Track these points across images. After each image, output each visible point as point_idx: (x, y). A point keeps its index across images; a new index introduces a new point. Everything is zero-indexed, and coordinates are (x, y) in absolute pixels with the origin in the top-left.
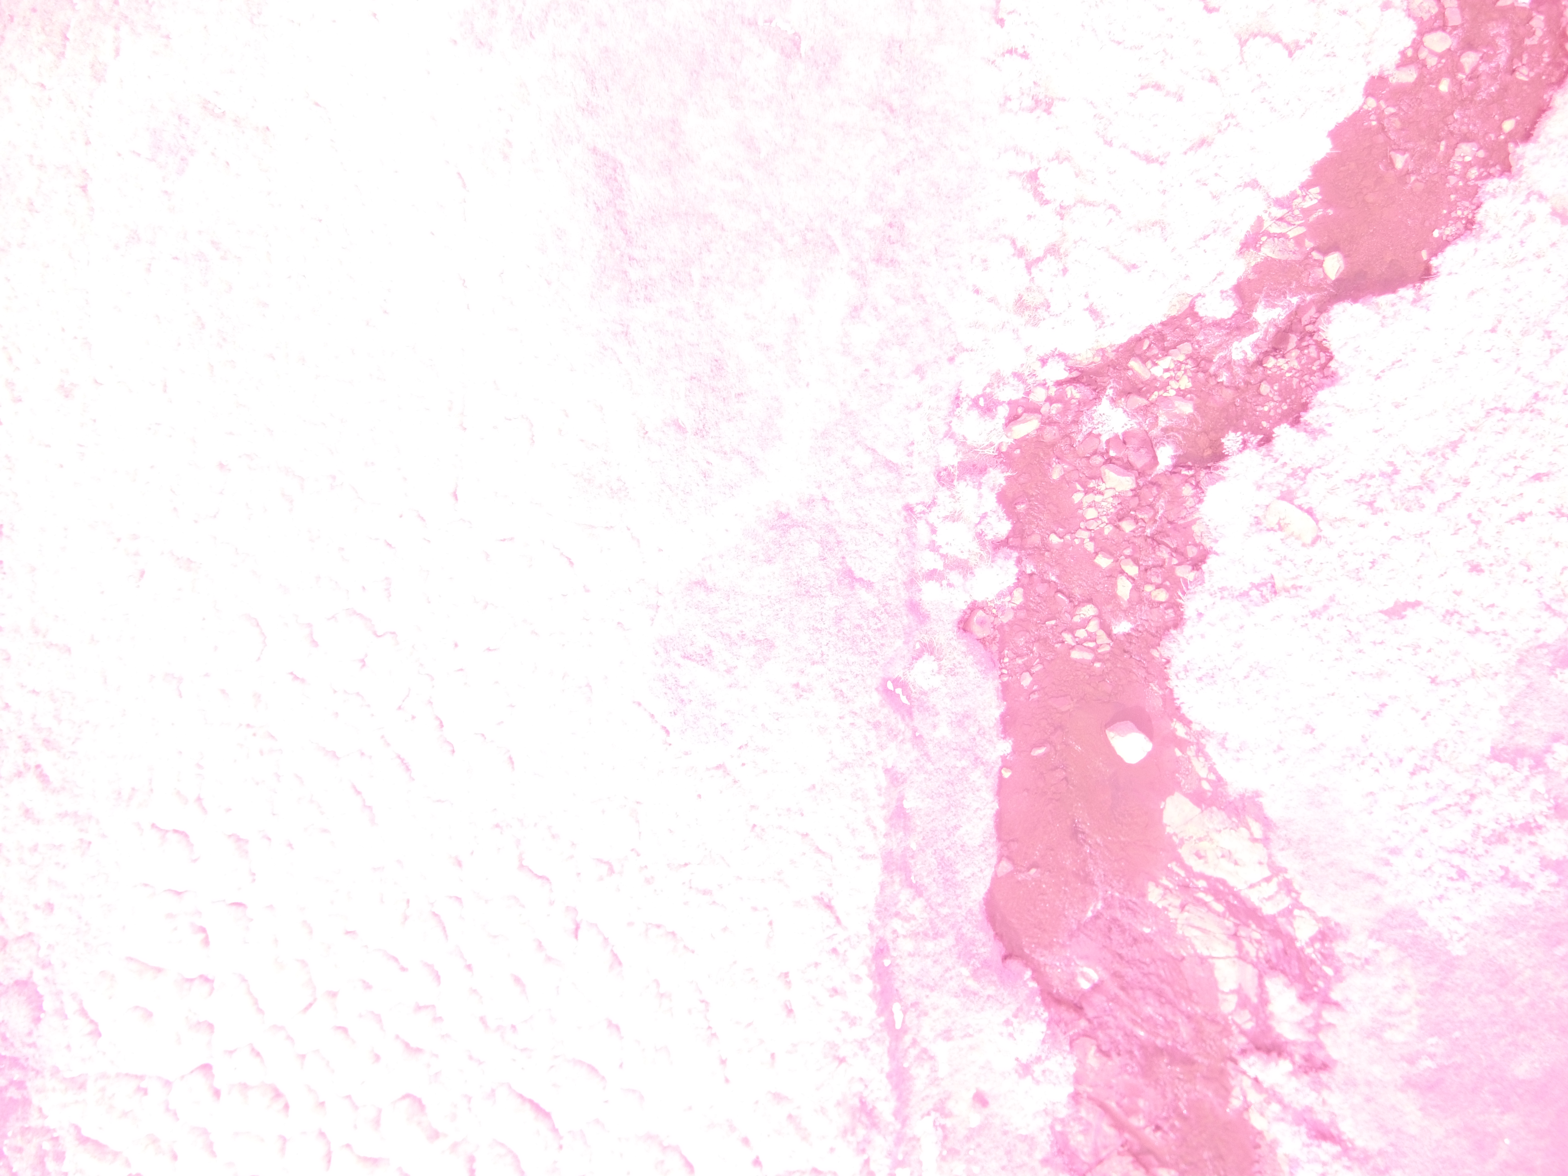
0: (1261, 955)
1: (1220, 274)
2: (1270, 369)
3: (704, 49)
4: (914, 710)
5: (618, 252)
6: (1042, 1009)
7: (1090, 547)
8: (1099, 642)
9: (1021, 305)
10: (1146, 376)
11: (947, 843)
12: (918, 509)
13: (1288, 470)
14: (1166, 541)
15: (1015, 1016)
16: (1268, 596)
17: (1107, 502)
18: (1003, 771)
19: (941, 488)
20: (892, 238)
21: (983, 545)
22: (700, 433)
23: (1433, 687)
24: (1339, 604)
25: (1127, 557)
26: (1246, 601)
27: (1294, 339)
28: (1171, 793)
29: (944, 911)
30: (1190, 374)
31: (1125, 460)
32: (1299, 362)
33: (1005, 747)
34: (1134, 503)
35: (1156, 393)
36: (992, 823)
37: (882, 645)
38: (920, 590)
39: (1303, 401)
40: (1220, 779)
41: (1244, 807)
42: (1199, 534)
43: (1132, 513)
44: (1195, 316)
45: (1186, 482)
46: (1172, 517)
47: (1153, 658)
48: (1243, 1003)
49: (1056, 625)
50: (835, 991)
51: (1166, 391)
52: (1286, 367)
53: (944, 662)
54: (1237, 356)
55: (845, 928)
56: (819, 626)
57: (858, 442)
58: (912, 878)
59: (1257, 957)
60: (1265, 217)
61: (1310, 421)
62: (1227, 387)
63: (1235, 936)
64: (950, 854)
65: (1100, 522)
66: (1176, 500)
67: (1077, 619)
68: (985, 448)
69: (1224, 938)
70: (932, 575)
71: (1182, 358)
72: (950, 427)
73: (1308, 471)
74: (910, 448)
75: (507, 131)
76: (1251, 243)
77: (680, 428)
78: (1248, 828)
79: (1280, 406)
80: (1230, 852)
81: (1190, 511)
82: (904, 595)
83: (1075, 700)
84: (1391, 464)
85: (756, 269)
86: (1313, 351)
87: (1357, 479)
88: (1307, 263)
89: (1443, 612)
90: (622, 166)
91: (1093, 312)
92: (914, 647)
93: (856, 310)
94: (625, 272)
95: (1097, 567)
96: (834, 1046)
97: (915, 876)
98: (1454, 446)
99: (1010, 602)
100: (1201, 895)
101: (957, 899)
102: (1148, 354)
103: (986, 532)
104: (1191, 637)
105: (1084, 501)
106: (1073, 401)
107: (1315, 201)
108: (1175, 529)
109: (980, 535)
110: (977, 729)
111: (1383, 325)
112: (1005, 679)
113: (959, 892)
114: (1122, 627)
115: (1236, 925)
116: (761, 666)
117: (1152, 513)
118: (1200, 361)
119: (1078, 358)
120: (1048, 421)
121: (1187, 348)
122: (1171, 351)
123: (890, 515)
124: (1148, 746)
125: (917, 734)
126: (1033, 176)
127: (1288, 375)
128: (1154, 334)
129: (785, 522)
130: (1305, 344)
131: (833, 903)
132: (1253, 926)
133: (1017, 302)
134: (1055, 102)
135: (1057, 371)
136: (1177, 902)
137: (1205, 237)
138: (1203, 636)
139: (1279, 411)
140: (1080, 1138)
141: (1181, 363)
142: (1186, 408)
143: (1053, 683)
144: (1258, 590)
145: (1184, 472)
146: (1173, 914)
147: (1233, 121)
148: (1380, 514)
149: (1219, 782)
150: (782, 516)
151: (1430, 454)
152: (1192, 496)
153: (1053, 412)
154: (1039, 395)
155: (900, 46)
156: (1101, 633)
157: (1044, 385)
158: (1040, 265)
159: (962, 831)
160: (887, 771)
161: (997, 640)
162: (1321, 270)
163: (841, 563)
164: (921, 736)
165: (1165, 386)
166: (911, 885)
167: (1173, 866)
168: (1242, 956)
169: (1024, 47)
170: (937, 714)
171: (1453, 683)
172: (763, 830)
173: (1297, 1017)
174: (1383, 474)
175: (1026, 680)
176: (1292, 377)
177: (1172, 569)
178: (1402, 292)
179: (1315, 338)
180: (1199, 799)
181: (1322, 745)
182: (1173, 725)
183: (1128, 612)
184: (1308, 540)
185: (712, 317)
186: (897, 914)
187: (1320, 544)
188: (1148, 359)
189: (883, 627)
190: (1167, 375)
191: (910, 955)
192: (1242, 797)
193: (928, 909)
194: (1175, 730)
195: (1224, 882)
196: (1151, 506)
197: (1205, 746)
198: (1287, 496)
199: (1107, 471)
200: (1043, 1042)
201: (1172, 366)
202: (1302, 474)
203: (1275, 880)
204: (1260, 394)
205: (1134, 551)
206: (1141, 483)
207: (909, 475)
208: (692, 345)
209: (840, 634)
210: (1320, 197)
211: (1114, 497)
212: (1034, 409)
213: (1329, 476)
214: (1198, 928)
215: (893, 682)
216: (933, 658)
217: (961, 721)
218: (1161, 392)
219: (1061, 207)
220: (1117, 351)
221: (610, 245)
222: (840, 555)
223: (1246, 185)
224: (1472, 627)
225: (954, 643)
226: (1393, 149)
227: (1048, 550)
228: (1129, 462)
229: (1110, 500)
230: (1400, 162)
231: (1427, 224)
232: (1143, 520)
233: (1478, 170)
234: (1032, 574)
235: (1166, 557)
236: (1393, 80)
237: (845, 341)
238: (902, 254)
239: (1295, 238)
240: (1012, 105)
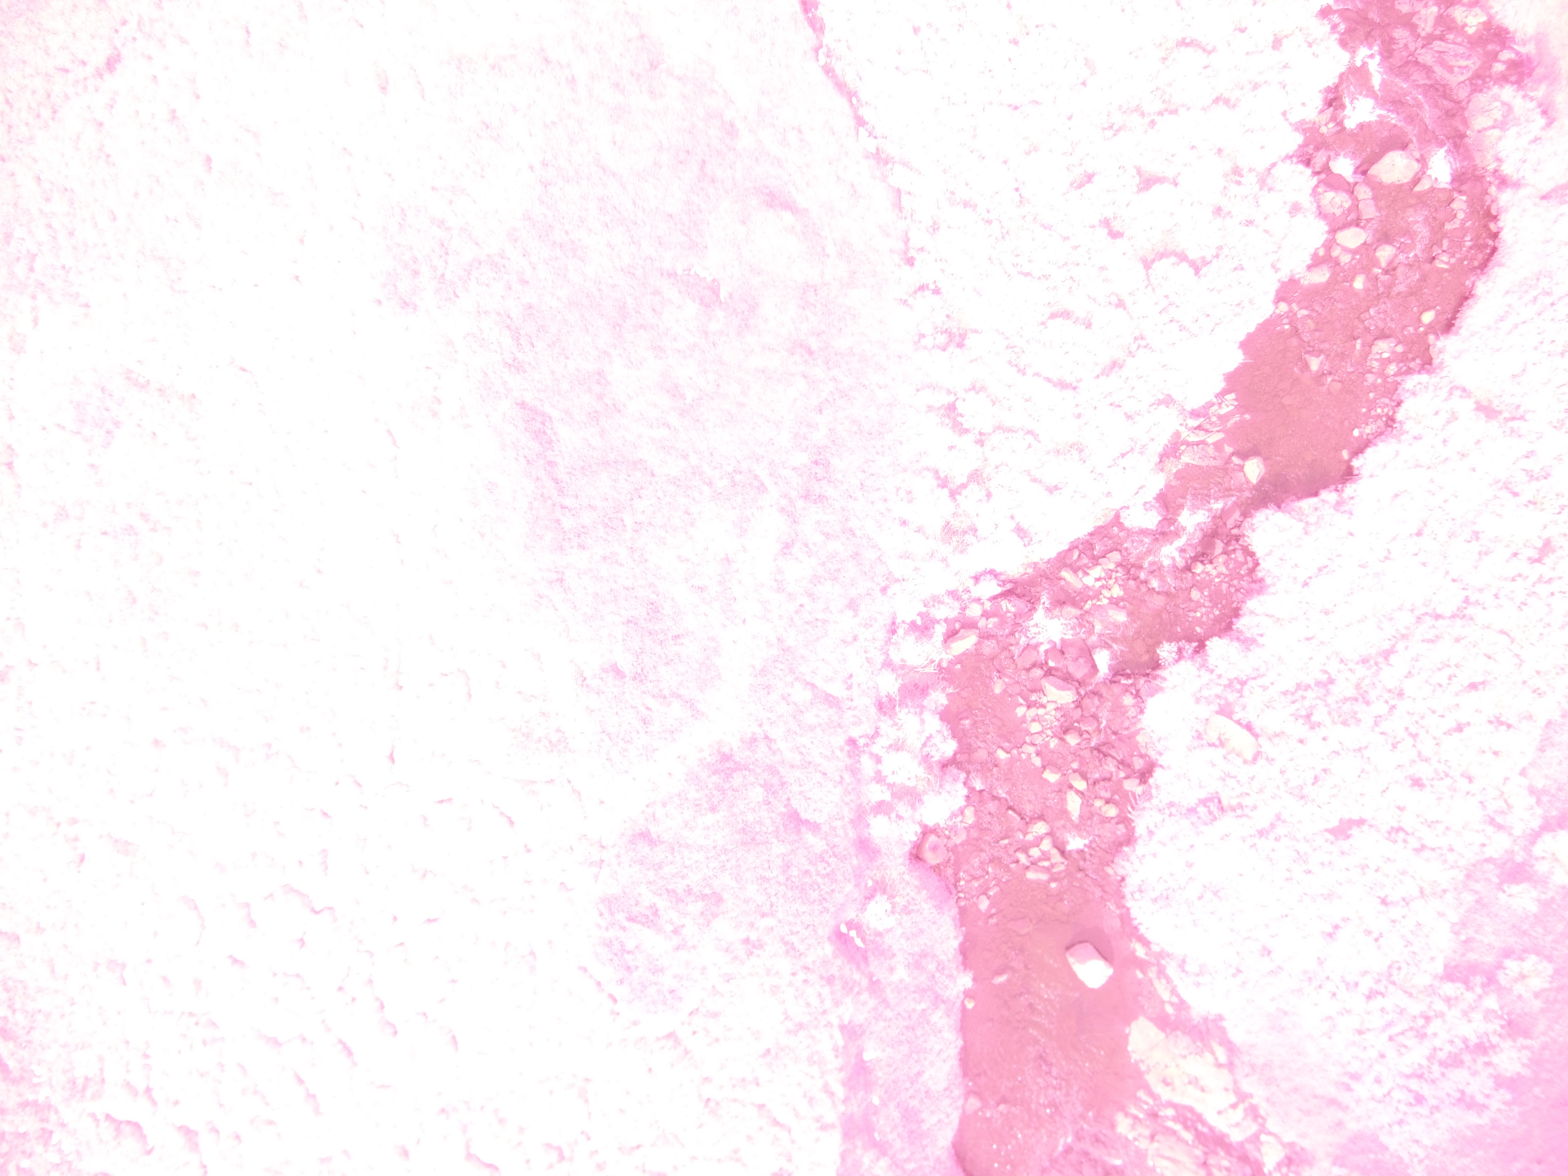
1: (1141, 487)
2: (1199, 575)
3: (625, 303)
4: (869, 954)
5: (550, 502)
7: (1037, 762)
8: (1053, 861)
9: (949, 531)
10: (1079, 586)
11: (911, 1091)
12: (861, 742)
13: (1224, 681)
14: (1112, 752)
16: (1215, 813)
17: (1050, 715)
18: (966, 1002)
19: (883, 718)
20: (818, 475)
21: (929, 768)
22: (639, 677)
23: (1383, 908)
24: (1284, 821)
25: (1075, 771)
26: (1194, 819)
27: (1219, 546)
28: (1136, 1018)
29: (911, 1166)
30: (1121, 582)
31: (1065, 671)
32: (1227, 567)
33: (966, 981)
34: (1077, 714)
35: (1089, 602)
36: (956, 1063)
37: (832, 891)
38: (868, 825)
39: (1234, 605)
40: (1182, 1002)
41: (1208, 1030)
42: (1144, 745)
43: (1076, 724)
44: (1121, 526)
45: (1127, 691)
46: (1116, 728)
47: (1108, 875)
49: (1010, 844)
51: (1099, 600)
52: (1214, 573)
53: (897, 899)
54: (1166, 562)
56: (767, 874)
57: (797, 679)
58: (876, 1135)
60: (1182, 429)
61: (1242, 628)
62: (1158, 593)
63: (1204, 1164)
64: (914, 1103)
65: (1044, 736)
66: (1118, 709)
67: (1030, 837)
68: (925, 667)
69: (1194, 1167)
70: (881, 808)
71: (1112, 566)
72: (888, 654)
73: (1243, 683)
74: (849, 682)
75: (436, 388)
76: (1172, 451)
77: (618, 672)
78: (1213, 1053)
79: (1212, 612)
80: (1196, 1078)
81: (1134, 721)
82: (852, 834)
83: (1034, 922)
84: (1325, 672)
85: (687, 513)
86: (1239, 556)
87: (1293, 690)
88: (1226, 469)
89: (1388, 828)
90: (550, 418)
91: (1020, 531)
92: (867, 884)
93: (787, 547)
94: (558, 521)
95: (1046, 781)
97: (879, 1134)
98: (1387, 654)
99: (961, 822)
100: (1170, 1124)
101: (923, 1150)
102: (1079, 564)
103: (932, 754)
104: (1144, 856)
105: (1027, 715)
106: (1009, 615)
107: (1232, 407)
108: (1120, 740)
109: (926, 758)
110: (936, 964)
111: (1306, 533)
112: (962, 903)
113: (925, 1142)
114: (1075, 843)
115: (1205, 1154)
116: (709, 923)
117: (1096, 725)
118: (1130, 569)
119: (1010, 572)
120: (985, 636)
121: (1116, 556)
122: (1101, 560)
123: (833, 752)
124: (1110, 971)
125: (874, 979)
126: (951, 408)
127: (1217, 580)
128: (1081, 545)
130: (1231, 548)
132: (1223, 1154)
133: (944, 528)
134: (969, 335)
135: (990, 588)
136: (1147, 1132)
137: (1123, 455)
138: (1155, 855)
139: (1211, 616)
141: (1112, 571)
142: (1121, 617)
143: (1011, 905)
144: (1205, 806)
145: (1123, 681)
146: (1143, 1145)
147: (1143, 343)
148: (1317, 729)
149: (1182, 1005)
150: (726, 758)
151: (1365, 661)
152: (1134, 706)
153: (990, 626)
154: (975, 611)
155: (815, 290)
156: (1054, 852)
157: (978, 600)
158: (964, 492)
159: (925, 1077)
160: (842, 1028)
161: (952, 862)
162: (1242, 474)
163: (785, 806)
164: (878, 981)
165: (1097, 595)
166: (875, 1144)
167: (1141, 1094)
169: (935, 282)
170: (894, 955)
171: (1403, 903)
172: (717, 1103)
174: (1318, 683)
175: (984, 904)
176: (1221, 582)
177: (1120, 782)
178: (1325, 495)
179: (1241, 542)
180: (1163, 1023)
181: (1280, 967)
182: (1132, 945)
183: (1079, 828)
184: (1249, 756)
185: (646, 561)
187: (1261, 762)
188: (1079, 568)
189: (832, 871)
190: (1099, 584)
192: (1206, 1019)
193: (894, 1167)
194: (1135, 950)
195: (1190, 1109)
196: (1095, 717)
197: (1165, 967)
198: (1226, 711)
199: (1047, 685)
201: (1103, 575)
202: (1238, 687)
203: (1241, 1107)
204: (1191, 600)
205: (1081, 764)
206: (1083, 693)
207: (850, 708)
208: (627, 589)
209: (789, 882)
210: (1236, 403)
211: (1056, 709)
212: (970, 625)
213: (1265, 688)
214: (1168, 1159)
215: (846, 924)
216: (885, 897)
217: (917, 963)
218: (1094, 601)
219: (981, 434)
220: (1048, 563)
221: (542, 495)
222: (783, 799)
223: (1160, 402)
224: (1417, 845)
225: (907, 877)
226: (1308, 352)
227: (996, 766)
228: (1068, 672)
229: (1053, 712)
230: (1315, 364)
231: (1346, 423)
232: (1087, 732)
233: (1397, 366)
234: (981, 791)
235: (1113, 769)
236: (1305, 282)
237: (779, 577)
238: (829, 491)
239: (1214, 444)
240: (928, 342)
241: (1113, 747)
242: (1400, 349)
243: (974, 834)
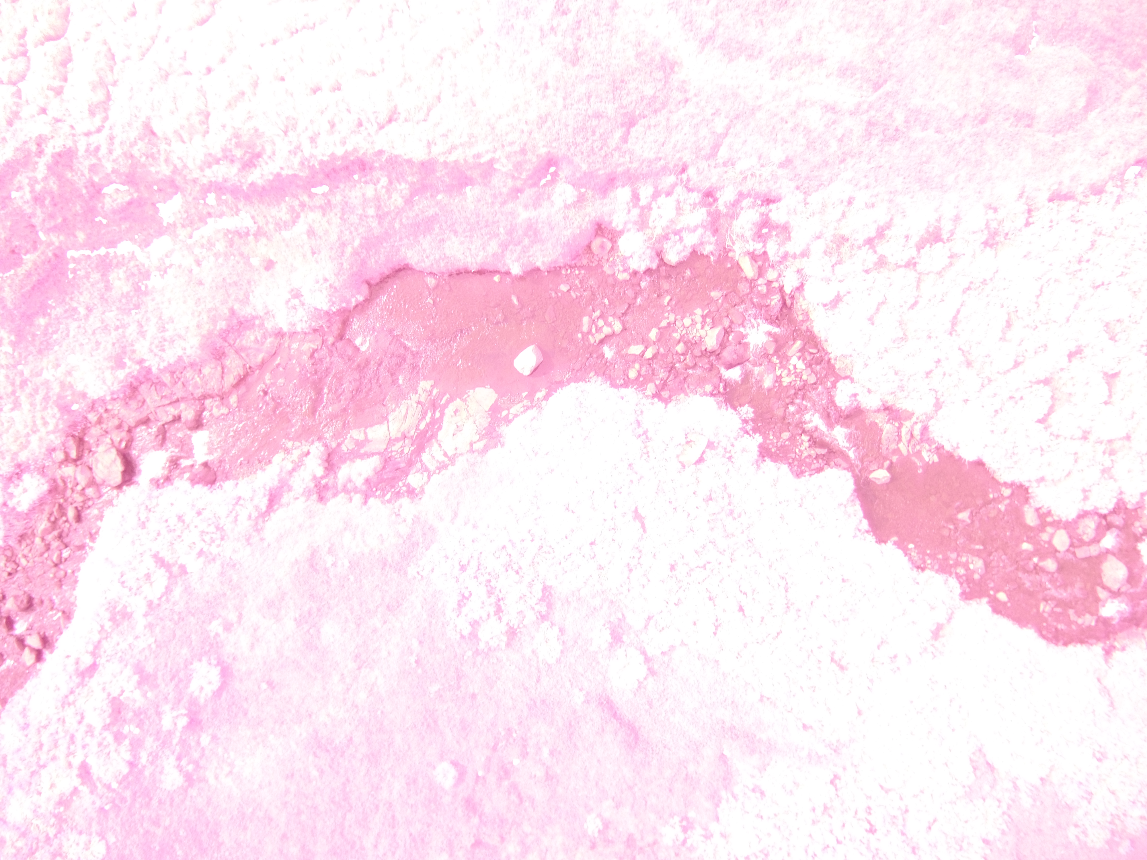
0: (394, 454)
1: (869, 391)
2: (800, 438)
4: (537, 189)
6: (338, 308)
7: (664, 324)
8: (596, 334)
10: (790, 353)
12: (684, 176)
14: (672, 376)
15: (331, 286)
17: (697, 332)
18: (497, 275)
19: (700, 195)
23: (588, 543)
25: (658, 350)
26: (635, 425)
27: (824, 451)
28: (496, 391)
29: (397, 226)
30: (793, 383)
31: (727, 344)
32: (806, 457)
33: (516, 270)
34: (697, 353)
35: (778, 361)
37: (582, 153)
39: (780, 460)
40: (510, 421)
41: (493, 438)
44: (836, 382)
45: (715, 387)
46: (689, 380)
47: (589, 373)
48: (359, 444)
49: (605, 305)
50: (333, 125)
51: (780, 368)
52: (803, 448)
53: (573, 211)
54: (807, 417)
55: (377, 132)
57: (731, 121)
59: (392, 451)
60: (914, 420)
61: (765, 462)
62: (785, 411)
63: (404, 437)
65: (682, 328)
66: (701, 382)
67: (610, 319)
69: (402, 430)
70: (636, 197)
71: (805, 377)
73: (730, 459)
76: (893, 415)
79: (773, 446)
80: (461, 430)
81: (694, 391)
82: (620, 171)
86: (815, 465)
87: (727, 491)
88: (881, 458)
91: (837, 300)
93: (832, 108)
95: (649, 331)
96: (294, 127)
97: (418, 198)
99: (619, 270)
100: (429, 414)
105: (696, 316)
106: (769, 301)
107: (927, 460)
108: (680, 382)
110: (527, 245)
111: (839, 503)
112: (563, 271)
113: (411, 238)
114: (608, 352)
115: (412, 437)
117: (691, 365)
118: (802, 391)
119: (801, 299)
120: (752, 283)
121: (812, 380)
122: (809, 369)
123: (679, 152)
124: (527, 372)
125: (519, 194)
126: (937, 238)
127: (797, 450)
128: (821, 356)
129: (668, 68)
130: (820, 460)
131: (393, 123)
132: (412, 448)
133: (843, 238)
134: (993, 252)
135: (789, 284)
136: (422, 399)
137: (896, 374)
138: (608, 399)
139: (770, 446)
140: (252, 338)
141: (801, 378)
142: (768, 382)
143: (563, 308)
145: (722, 385)
146: (414, 398)
148: (704, 504)
149: (508, 421)
151: (750, 540)
152: (705, 392)
153: (760, 288)
154: (771, 275)
155: (1029, 125)
156: (602, 336)
157: (780, 276)
158: (871, 252)
159: (454, 239)
161: (591, 264)
162: (876, 468)
163: (640, 115)
164: (518, 197)
165: (783, 367)
166: (412, 194)
167: (447, 396)
168: (391, 442)
169: (1033, 223)
170: (535, 209)
171: (592, 555)
172: (439, 65)
173: (354, 478)
175: (564, 287)
176: (795, 452)
177: (652, 381)
178: (865, 522)
179: (825, 466)
180: (495, 409)
181: (542, 479)
182: (544, 388)
183: (619, 352)
184: (682, 459)
186: (391, 183)
187: (679, 467)
188: (803, 354)
190: (791, 367)
191: (363, 195)
192: (500, 436)
193: (397, 210)
194: (541, 391)
195: (440, 428)
196: (696, 365)
198: (710, 445)
200: (316, 309)
201: (798, 371)
202: (727, 456)
203: (446, 459)
205: (663, 355)
206: (712, 357)
209: (587, 118)
210: (930, 463)
211: (701, 337)
212: (761, 272)
213: (727, 473)
214: (407, 413)
215: (555, 172)
216: (575, 200)
218: (778, 365)
219: (915, 263)
220: (808, 330)
222: (646, 113)
223: (937, 399)
225: (587, 219)
226: (971, 512)
227: (658, 296)
228: (726, 347)
229: (698, 335)
230: (964, 516)
231: (917, 540)
232: (685, 359)
233: (964, 575)
234: (639, 284)
235: (661, 376)
236: (1026, 508)
237: (808, 103)
238: (875, 141)
239: (898, 448)
240: (991, 214)
241: (675, 378)
242: (976, 577)
243: (611, 280)
